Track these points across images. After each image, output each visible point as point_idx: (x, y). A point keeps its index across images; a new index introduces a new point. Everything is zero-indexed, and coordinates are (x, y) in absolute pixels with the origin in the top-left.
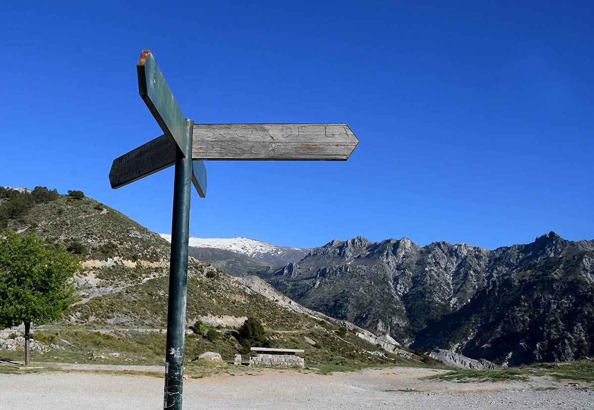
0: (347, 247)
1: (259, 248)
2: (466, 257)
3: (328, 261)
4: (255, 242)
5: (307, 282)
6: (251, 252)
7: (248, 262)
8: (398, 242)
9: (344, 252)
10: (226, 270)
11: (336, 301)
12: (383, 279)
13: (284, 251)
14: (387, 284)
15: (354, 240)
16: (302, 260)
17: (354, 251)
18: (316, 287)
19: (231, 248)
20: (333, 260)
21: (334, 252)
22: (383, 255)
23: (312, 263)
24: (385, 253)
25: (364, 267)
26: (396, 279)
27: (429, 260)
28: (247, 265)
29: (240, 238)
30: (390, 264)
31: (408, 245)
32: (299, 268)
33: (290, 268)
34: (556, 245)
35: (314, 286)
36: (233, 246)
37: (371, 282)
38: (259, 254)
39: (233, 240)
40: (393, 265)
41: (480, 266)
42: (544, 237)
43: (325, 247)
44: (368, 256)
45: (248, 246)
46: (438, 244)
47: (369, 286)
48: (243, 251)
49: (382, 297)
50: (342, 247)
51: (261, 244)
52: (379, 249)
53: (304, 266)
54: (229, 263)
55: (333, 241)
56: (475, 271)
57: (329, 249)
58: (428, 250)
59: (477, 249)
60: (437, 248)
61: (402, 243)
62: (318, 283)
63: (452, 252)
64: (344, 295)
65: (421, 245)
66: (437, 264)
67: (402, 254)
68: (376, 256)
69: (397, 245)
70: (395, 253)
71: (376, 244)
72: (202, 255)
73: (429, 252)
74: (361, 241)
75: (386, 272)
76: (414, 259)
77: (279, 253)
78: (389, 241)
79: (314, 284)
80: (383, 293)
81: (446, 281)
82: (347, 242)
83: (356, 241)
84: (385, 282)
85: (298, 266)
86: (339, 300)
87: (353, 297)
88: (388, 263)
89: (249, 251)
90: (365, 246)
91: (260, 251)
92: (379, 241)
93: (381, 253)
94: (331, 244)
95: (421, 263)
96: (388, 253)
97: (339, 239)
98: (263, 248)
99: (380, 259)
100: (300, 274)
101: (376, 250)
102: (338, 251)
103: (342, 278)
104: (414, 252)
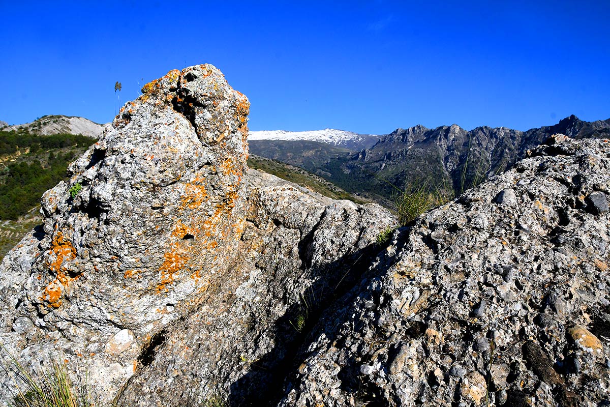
0: (408, 133)
1: (343, 136)
2: (503, 138)
3: (393, 146)
4: (340, 132)
5: (376, 164)
6: (337, 140)
8: (449, 128)
9: (407, 138)
10: (315, 157)
11: (397, 179)
12: (436, 159)
13: (363, 138)
14: (439, 162)
15: (414, 128)
16: (374, 146)
17: (415, 137)
18: (382, 168)
19: (321, 138)
20: (398, 145)
21: (398, 139)
22: (437, 139)
23: (382, 148)
24: (438, 138)
25: (421, 150)
26: (446, 158)
27: (474, 142)
28: (331, 153)
29: (328, 129)
30: (442, 145)
31: (457, 130)
32: (371, 153)
33: (364, 153)
34: (574, 126)
35: (381, 168)
36: (322, 136)
37: (426, 162)
38: (343, 142)
39: (322, 132)
40: (445, 147)
41: (514, 145)
42: (566, 119)
43: (391, 134)
44: (425, 141)
45: (334, 135)
46: (481, 129)
47: (424, 165)
48: (331, 140)
49: (434, 173)
50: (405, 134)
51: (344, 133)
52: (434, 134)
53: (374, 151)
54: (317, 151)
55: (397, 130)
56: (510, 149)
57: (395, 136)
58: (474, 133)
59: (512, 131)
60: (480, 132)
61: (452, 129)
62: (384, 165)
63: (492, 134)
64: (403, 174)
65: (468, 129)
66: (480, 144)
67: (452, 138)
68: (431, 140)
69: (448, 131)
70: (446, 137)
71: (431, 130)
72: (296, 147)
73: (473, 135)
74: (420, 128)
75: (439, 153)
76: (462, 141)
77: (360, 140)
78: (441, 128)
79: (381, 166)
80: (435, 170)
81: (486, 158)
82: (408, 130)
83: (416, 128)
84: (438, 161)
85: (370, 152)
86: (400, 178)
87: (410, 175)
88: (441, 145)
89: (336, 139)
90: (423, 132)
91: (345, 139)
92: (434, 128)
93: (435, 137)
94: (396, 132)
95: (466, 144)
96: (440, 137)
97: (402, 127)
98: (347, 137)
99: (434, 143)
100: (372, 158)
101: (432, 135)
102: (402, 138)
103: (403, 160)
104: (462, 136)
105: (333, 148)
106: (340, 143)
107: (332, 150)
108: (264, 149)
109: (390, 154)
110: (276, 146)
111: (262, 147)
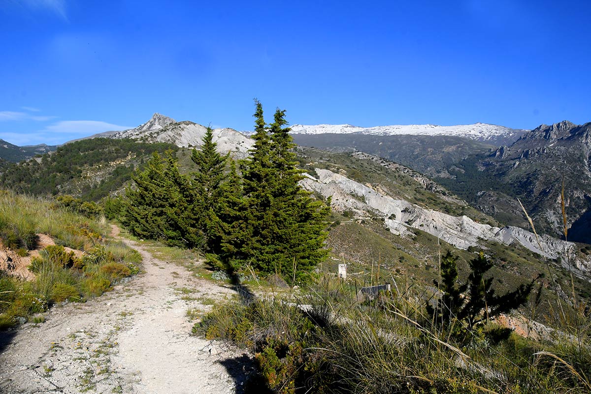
0: (552, 130)
1: (494, 131)
3: (534, 144)
4: (491, 126)
5: (511, 162)
6: (487, 135)
7: (475, 146)
9: (550, 135)
11: (528, 178)
12: (578, 158)
13: (515, 133)
15: (559, 124)
16: (514, 143)
17: (559, 134)
18: (515, 166)
19: (470, 133)
20: (539, 142)
21: (541, 136)
22: (583, 136)
23: (521, 146)
24: (585, 135)
25: (562, 148)
28: (473, 149)
29: (479, 124)
32: (509, 150)
33: (502, 150)
36: (472, 131)
37: (564, 161)
38: (493, 137)
39: (471, 126)
43: (533, 131)
44: (568, 138)
45: (485, 130)
47: (561, 165)
48: (480, 135)
49: (572, 173)
50: (548, 130)
51: (496, 128)
52: (582, 130)
53: (513, 148)
54: (458, 147)
55: (540, 126)
57: (537, 133)
62: (517, 163)
64: (535, 173)
68: (576, 137)
71: (578, 126)
72: (437, 142)
74: (566, 125)
77: (511, 135)
79: (514, 164)
80: (574, 170)
82: (552, 126)
83: (561, 125)
84: (579, 160)
85: (508, 149)
86: (531, 177)
87: (543, 174)
88: (587, 143)
89: (485, 134)
91: (495, 134)
92: (582, 124)
93: (581, 134)
94: (538, 129)
96: (587, 134)
98: (498, 132)
99: (579, 140)
100: (509, 155)
101: (578, 132)
105: (475, 144)
106: (489, 138)
109: (527, 151)
110: (418, 140)
111: (405, 142)
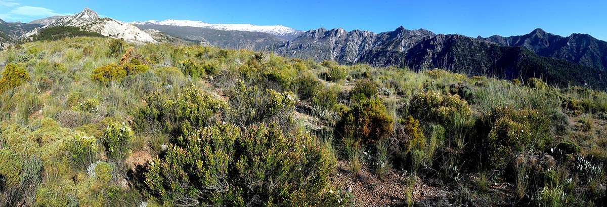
0: (316, 33)
2: (366, 37)
3: (306, 40)
8: (337, 30)
9: (314, 35)
12: (328, 49)
14: (330, 51)
15: (319, 29)
16: (294, 39)
17: (319, 35)
20: (309, 40)
21: (310, 36)
22: (330, 37)
25: (321, 43)
26: (334, 49)
27: (350, 39)
30: (333, 40)
31: (342, 31)
33: (288, 43)
34: (401, 32)
40: (334, 41)
41: (371, 41)
42: (399, 28)
43: (306, 33)
44: (324, 37)
46: (355, 31)
53: (294, 43)
55: (309, 30)
56: (368, 44)
57: (308, 34)
58: (351, 33)
59: (371, 33)
60: (355, 32)
61: (339, 30)
63: (361, 35)
65: (348, 31)
66: (353, 40)
67: (338, 36)
69: (337, 31)
70: (336, 35)
72: (253, 36)
73: (351, 35)
75: (330, 45)
76: (344, 38)
78: (334, 29)
81: (355, 49)
82: (316, 30)
85: (292, 43)
88: (332, 41)
92: (330, 30)
93: (329, 35)
95: (346, 40)
97: (312, 29)
101: (328, 34)
103: (308, 50)
104: (345, 35)
107: (274, 39)
108: (235, 36)
109: (301, 45)
110: (242, 35)
111: (234, 35)
